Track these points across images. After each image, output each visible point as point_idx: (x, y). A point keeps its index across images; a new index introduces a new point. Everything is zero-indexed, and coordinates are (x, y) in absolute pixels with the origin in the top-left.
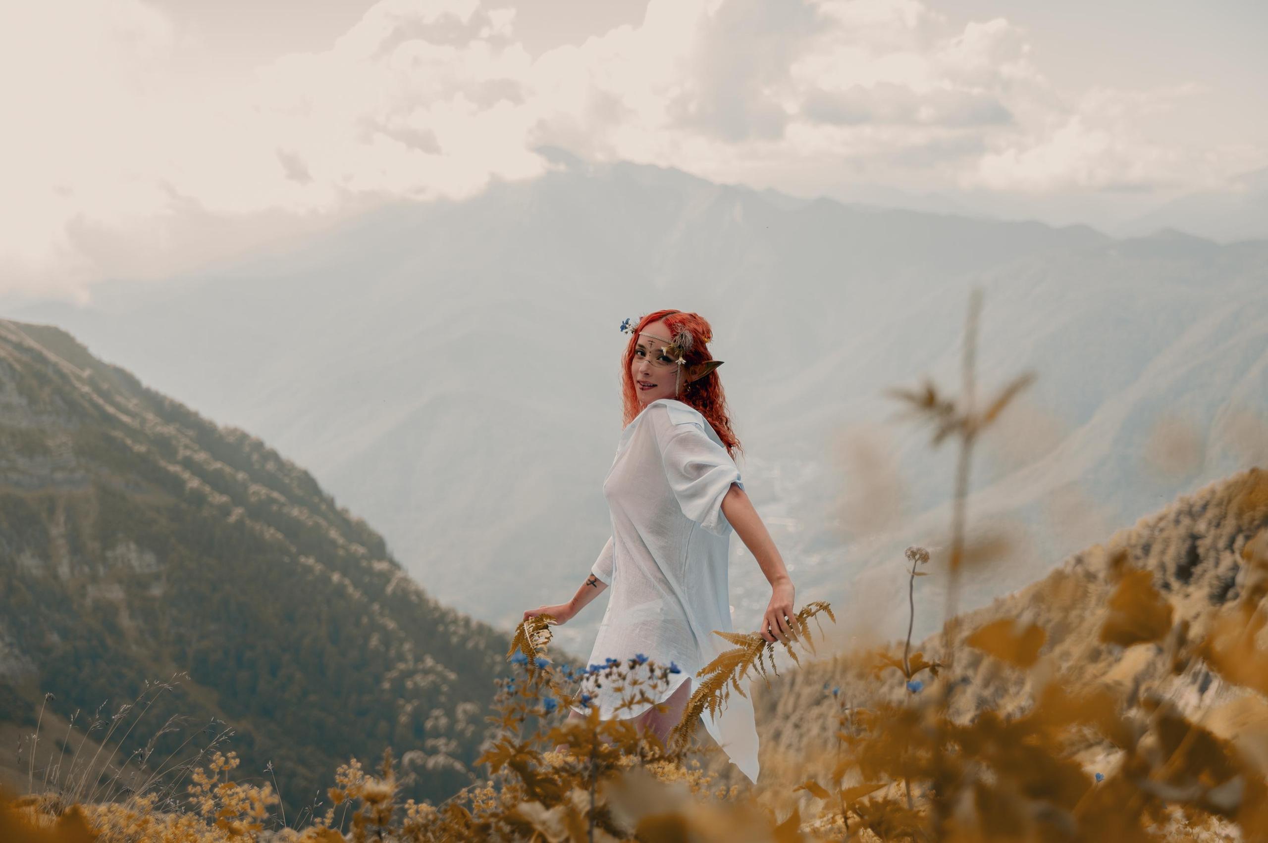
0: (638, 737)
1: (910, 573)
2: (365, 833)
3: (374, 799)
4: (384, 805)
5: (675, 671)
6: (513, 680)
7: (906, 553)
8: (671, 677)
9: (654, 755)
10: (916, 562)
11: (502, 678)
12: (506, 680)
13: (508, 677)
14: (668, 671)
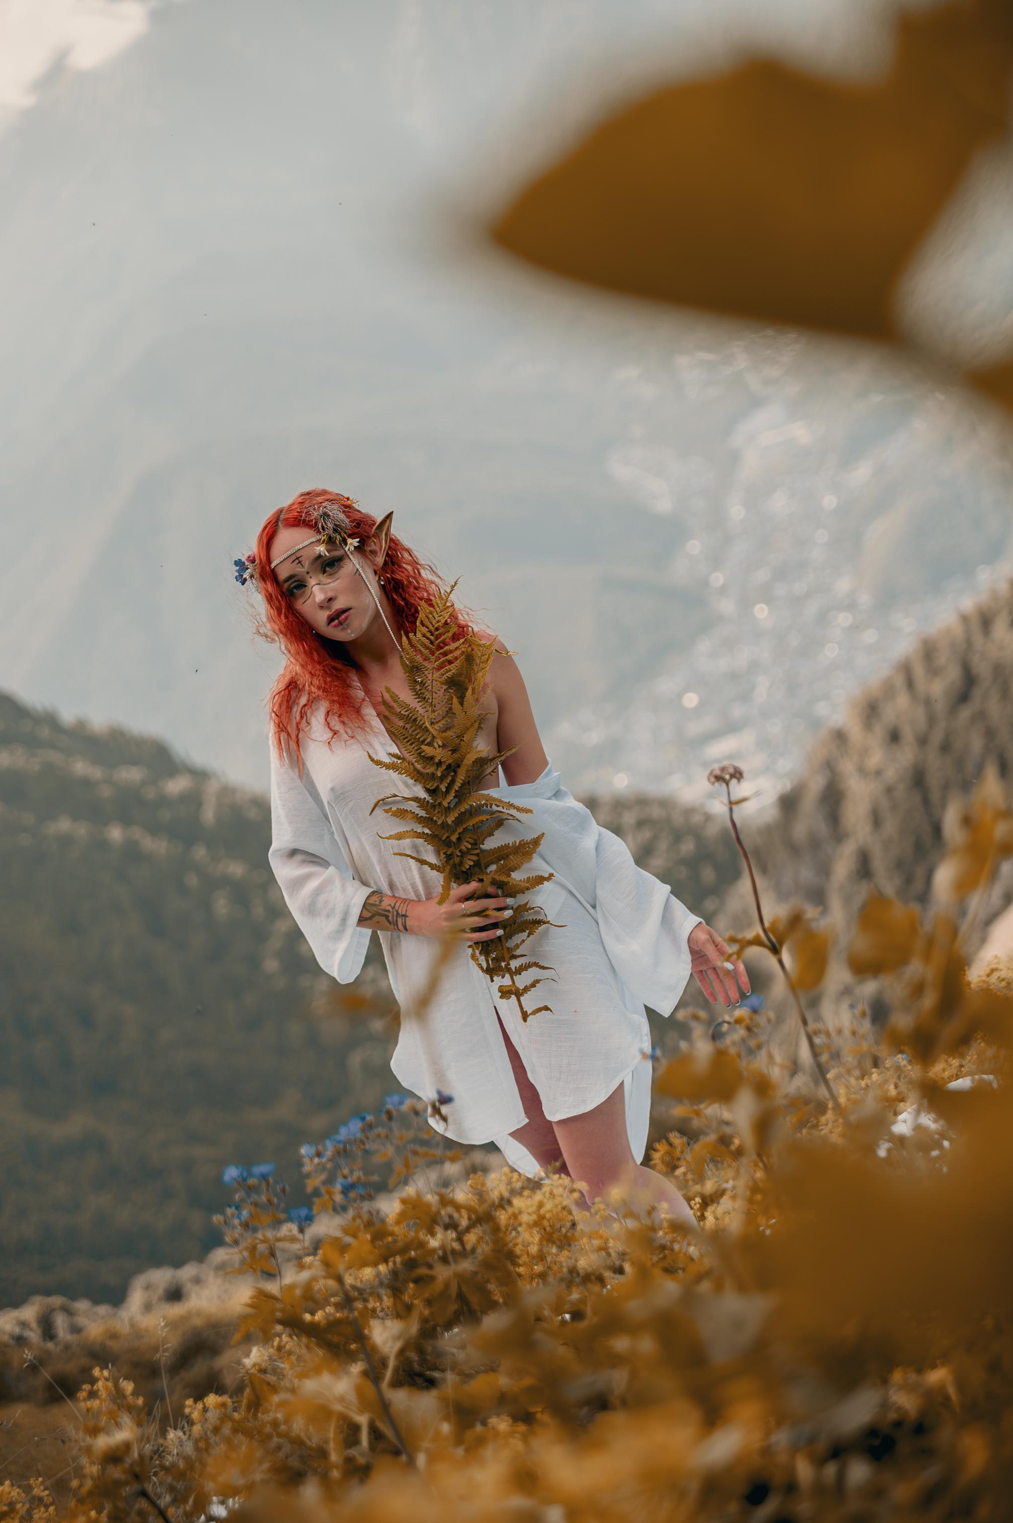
0: (434, 1209)
1: (725, 805)
2: (121, 1504)
3: (114, 1457)
4: (128, 1461)
5: (445, 1100)
6: (237, 1208)
7: (709, 780)
8: (444, 1109)
9: (469, 1219)
10: (727, 784)
11: (223, 1213)
12: (229, 1211)
13: (230, 1206)
14: (437, 1104)
